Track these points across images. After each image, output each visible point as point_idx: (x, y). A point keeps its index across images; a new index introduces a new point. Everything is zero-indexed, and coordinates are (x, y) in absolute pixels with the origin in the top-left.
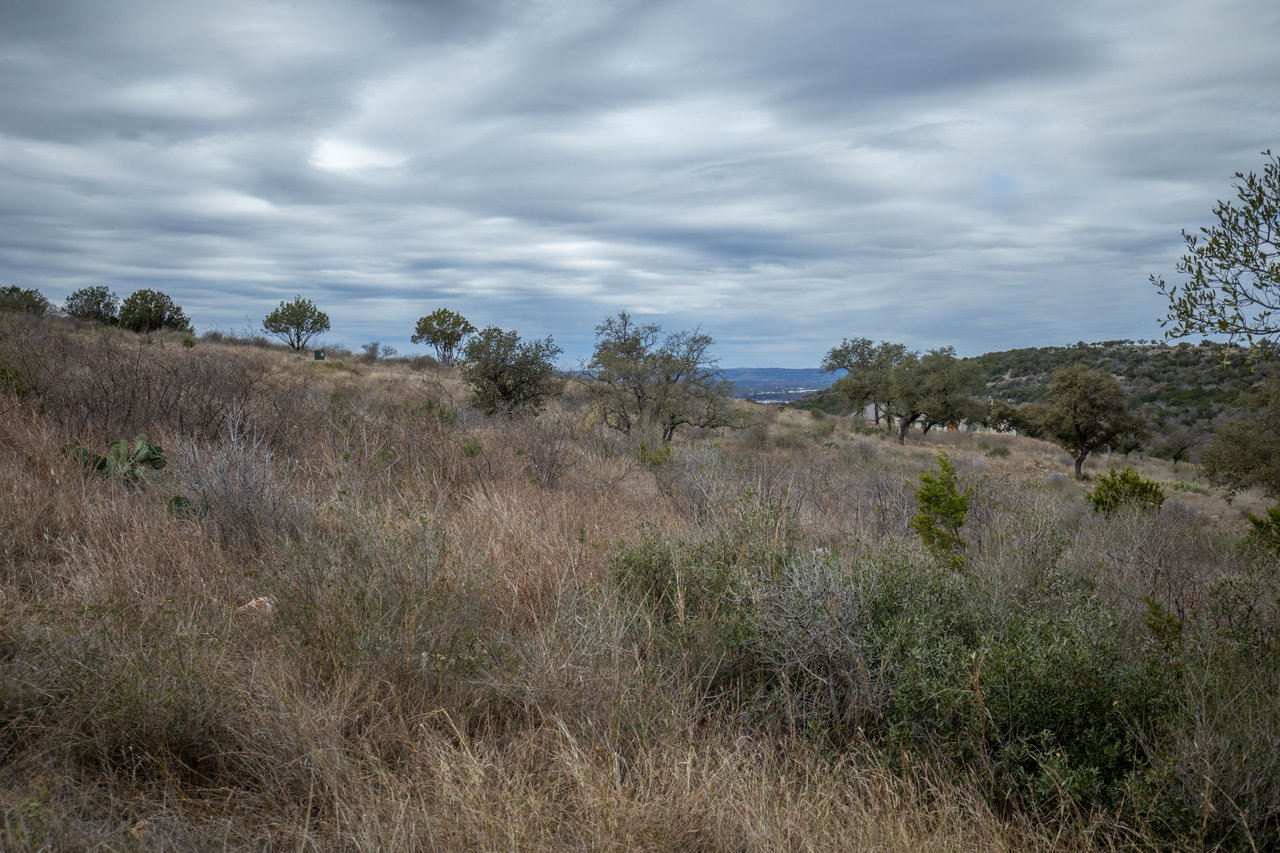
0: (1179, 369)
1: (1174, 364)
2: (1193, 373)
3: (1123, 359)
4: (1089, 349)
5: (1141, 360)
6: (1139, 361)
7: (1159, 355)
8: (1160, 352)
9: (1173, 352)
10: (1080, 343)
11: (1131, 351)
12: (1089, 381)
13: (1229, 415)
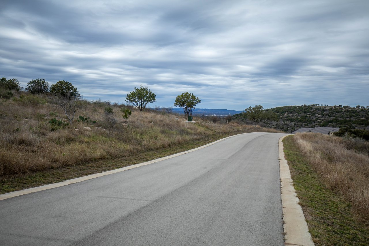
6: (324, 110)
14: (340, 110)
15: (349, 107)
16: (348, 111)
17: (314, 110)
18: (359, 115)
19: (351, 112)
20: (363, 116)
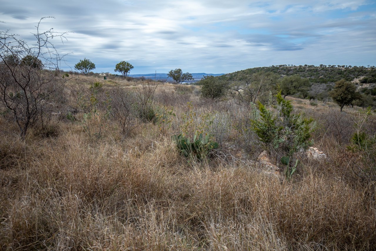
1: (298, 71)
2: (304, 74)
3: (285, 70)
4: (275, 67)
5: (290, 70)
6: (289, 71)
8: (294, 68)
9: (298, 68)
10: (273, 66)
11: (287, 68)
14: (303, 70)
15: (314, 66)
16: (310, 70)
17: (281, 70)
18: (319, 74)
19: (313, 71)
20: (322, 74)
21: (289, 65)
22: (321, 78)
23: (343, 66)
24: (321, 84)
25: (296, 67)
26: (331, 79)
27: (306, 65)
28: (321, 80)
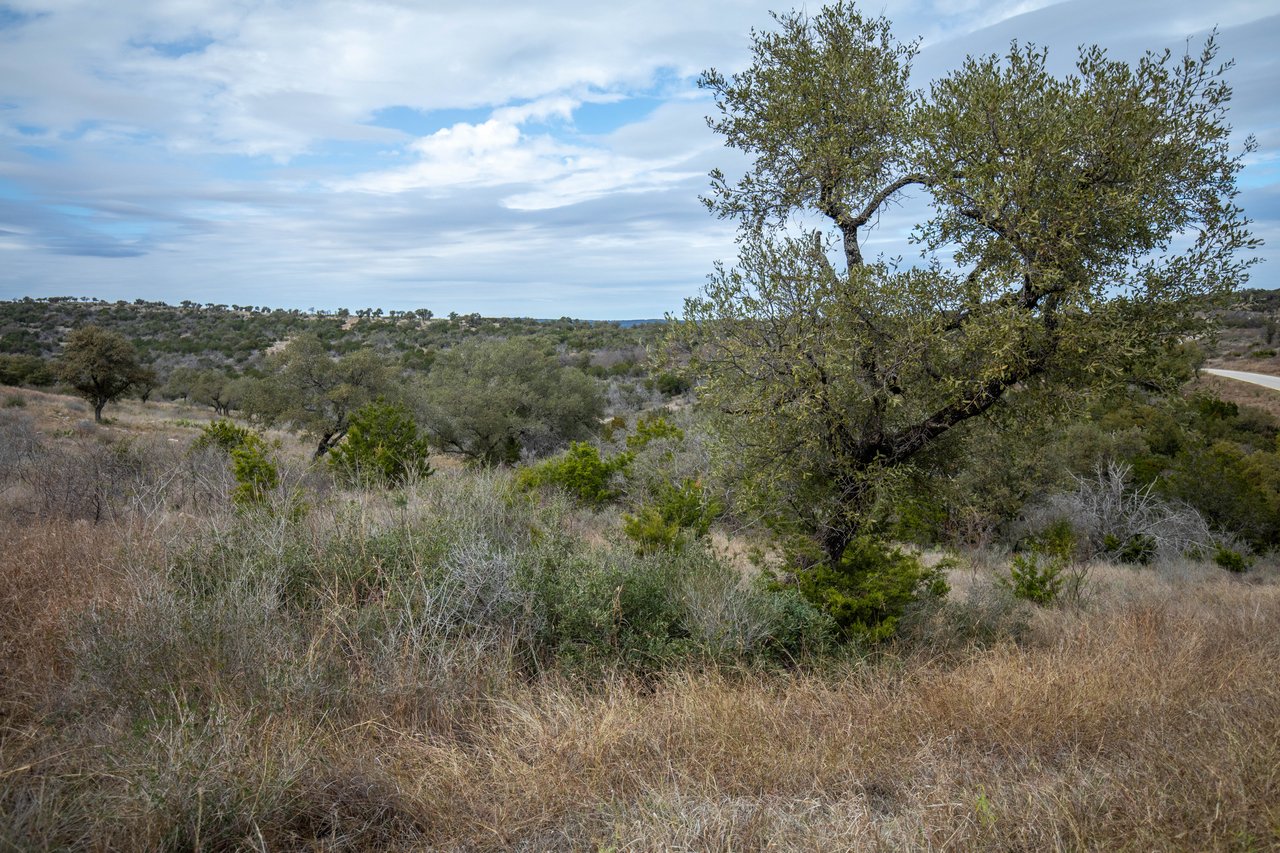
0: (120, 323)
1: (115, 318)
2: (132, 326)
3: (69, 314)
4: (35, 304)
5: (85, 315)
7: (101, 311)
8: (102, 308)
9: (113, 308)
11: (76, 306)
12: (104, 340)
13: (166, 360)
21: (83, 299)
22: (186, 340)
23: (249, 309)
24: (184, 356)
25: (106, 304)
26: (212, 343)
27: (139, 302)
28: (185, 346)
